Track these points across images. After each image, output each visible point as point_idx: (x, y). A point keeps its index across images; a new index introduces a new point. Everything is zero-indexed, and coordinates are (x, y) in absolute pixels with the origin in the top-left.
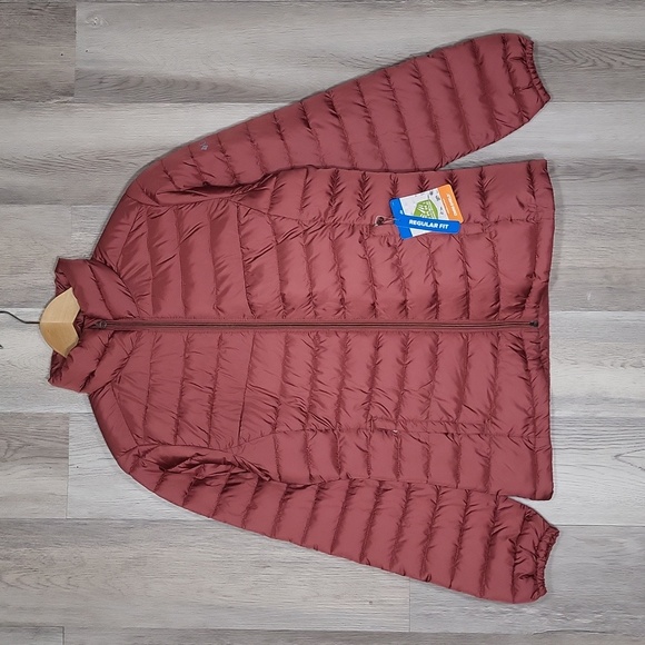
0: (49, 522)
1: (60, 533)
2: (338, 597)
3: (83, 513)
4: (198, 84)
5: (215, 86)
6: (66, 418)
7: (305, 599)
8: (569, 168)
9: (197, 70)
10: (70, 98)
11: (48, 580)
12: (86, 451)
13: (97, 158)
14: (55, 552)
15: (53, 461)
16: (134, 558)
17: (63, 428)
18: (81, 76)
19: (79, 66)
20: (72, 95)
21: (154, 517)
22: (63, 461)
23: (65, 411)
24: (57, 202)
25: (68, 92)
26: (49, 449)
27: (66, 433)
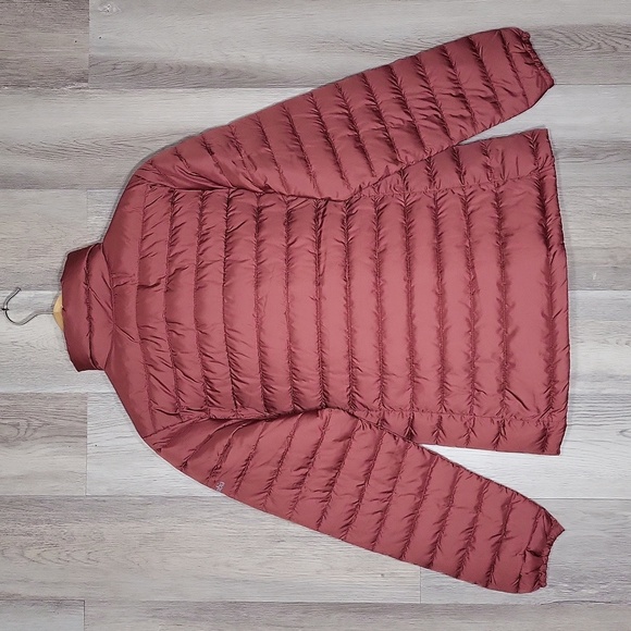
0: (69, 499)
1: (81, 509)
2: (350, 570)
3: (102, 490)
4: (210, 70)
5: (227, 72)
6: (84, 398)
7: (318, 572)
8: (575, 150)
9: (209, 56)
10: (85, 85)
11: (68, 555)
12: (104, 430)
13: (112, 143)
14: (75, 528)
15: (72, 440)
16: (152, 534)
17: (82, 407)
18: (95, 63)
19: (92, 53)
20: (86, 81)
21: (171, 494)
22: (82, 440)
23: (83, 391)
24: (73, 186)
25: (82, 78)
26: (69, 428)
27: (84, 413)
